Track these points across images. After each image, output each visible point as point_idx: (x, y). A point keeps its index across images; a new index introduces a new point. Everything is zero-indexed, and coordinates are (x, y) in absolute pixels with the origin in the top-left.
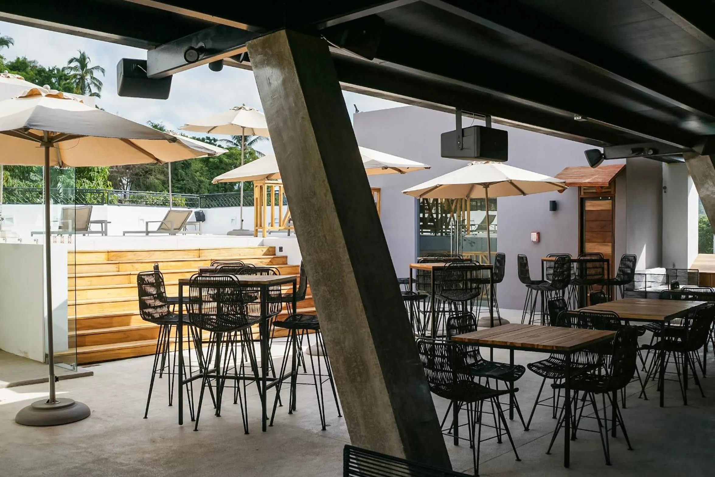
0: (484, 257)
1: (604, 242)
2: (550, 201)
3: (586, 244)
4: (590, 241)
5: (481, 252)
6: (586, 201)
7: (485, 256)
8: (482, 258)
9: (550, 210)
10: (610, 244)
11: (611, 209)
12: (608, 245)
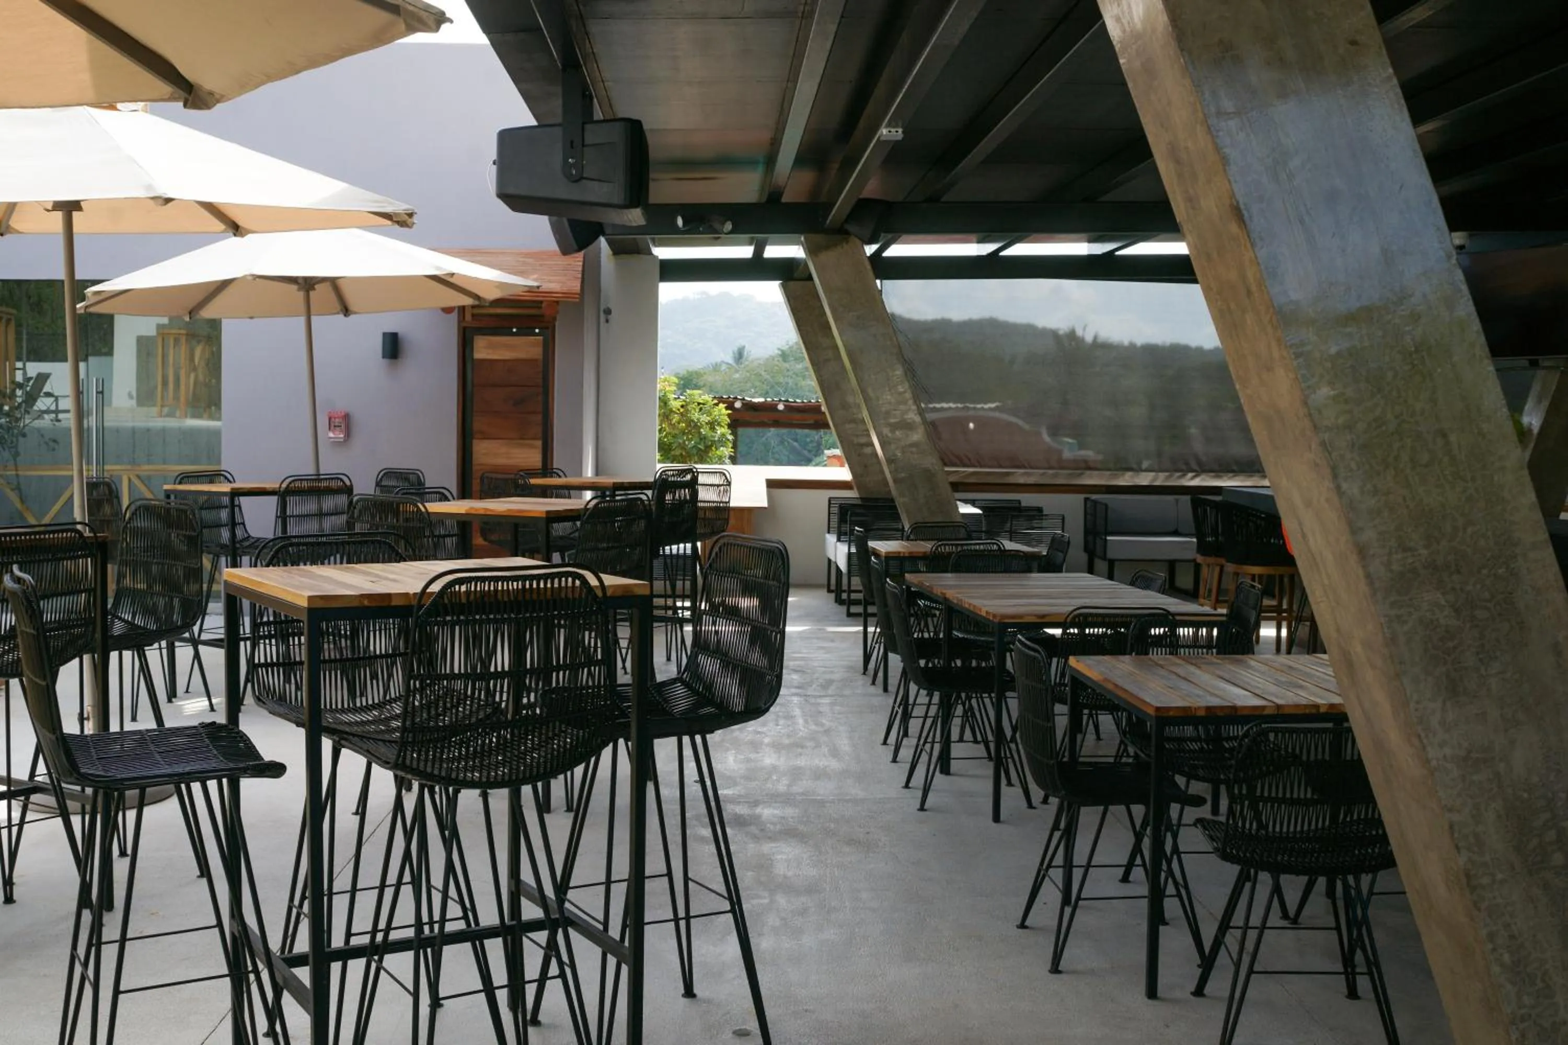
0: (136, 482)
1: (521, 436)
2: (385, 334)
3: (475, 442)
4: (486, 437)
5: (129, 467)
6: (476, 337)
7: (138, 477)
8: (130, 480)
9: (383, 357)
10: (539, 443)
11: (541, 357)
12: (532, 447)
